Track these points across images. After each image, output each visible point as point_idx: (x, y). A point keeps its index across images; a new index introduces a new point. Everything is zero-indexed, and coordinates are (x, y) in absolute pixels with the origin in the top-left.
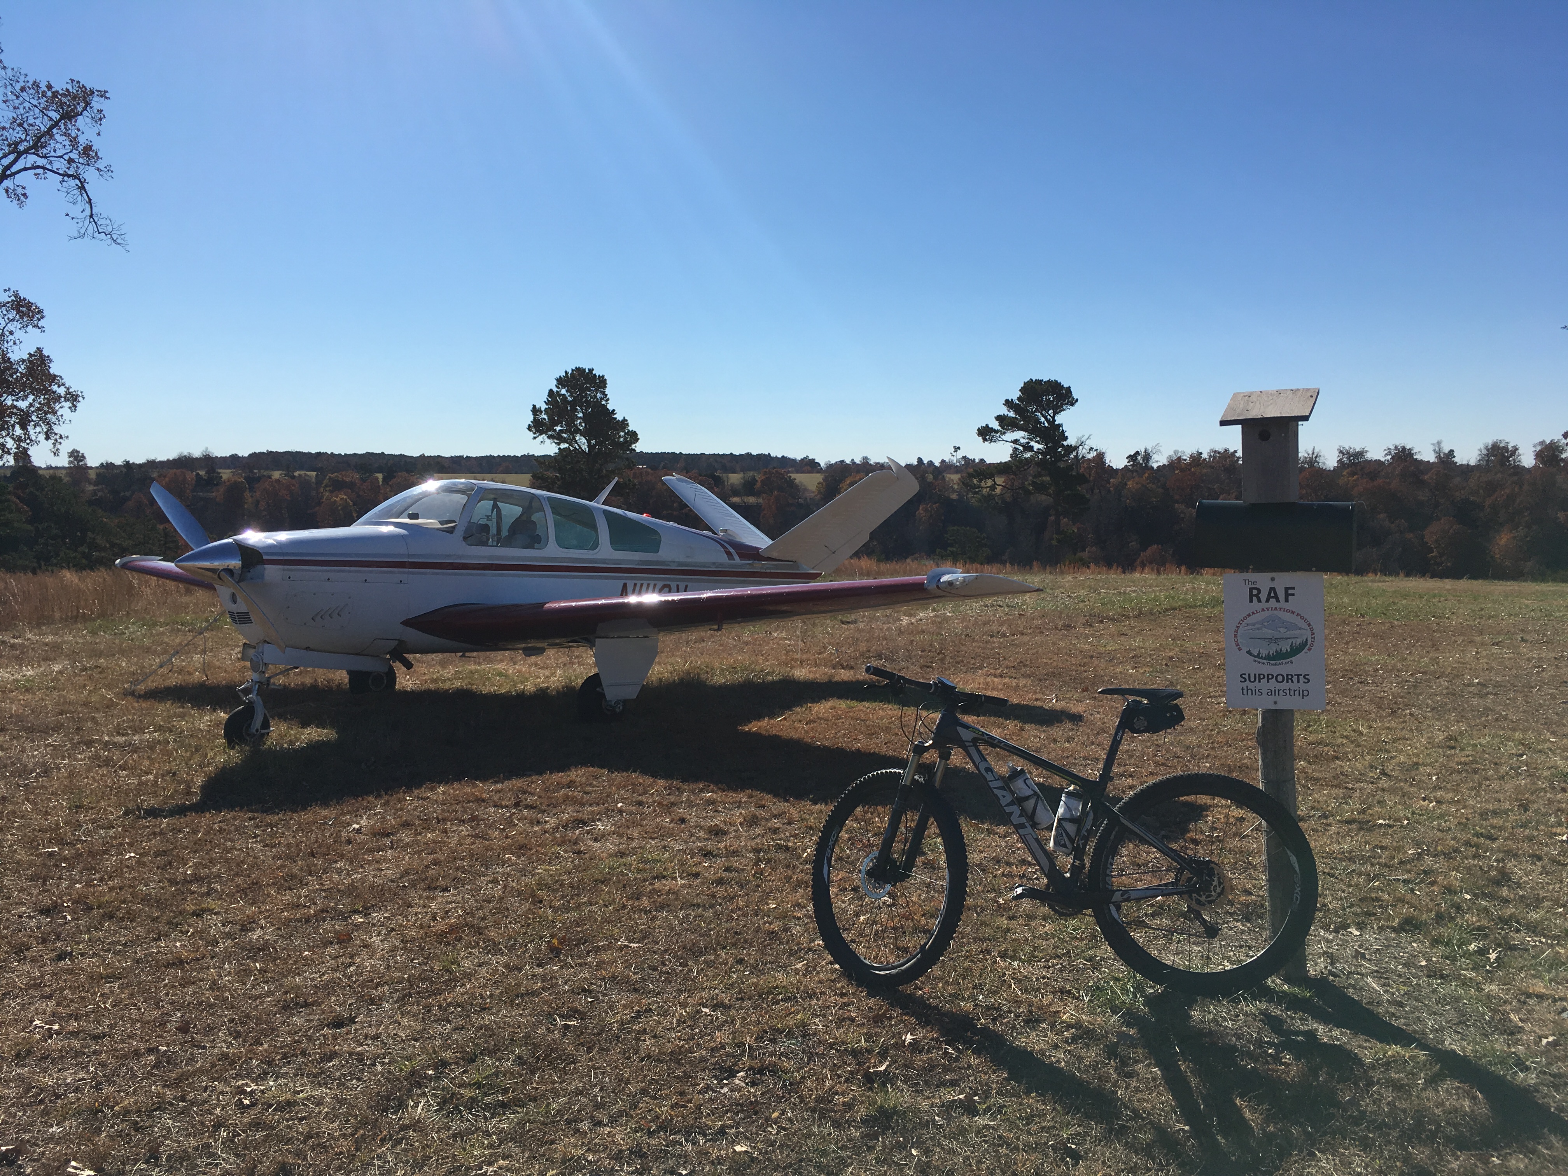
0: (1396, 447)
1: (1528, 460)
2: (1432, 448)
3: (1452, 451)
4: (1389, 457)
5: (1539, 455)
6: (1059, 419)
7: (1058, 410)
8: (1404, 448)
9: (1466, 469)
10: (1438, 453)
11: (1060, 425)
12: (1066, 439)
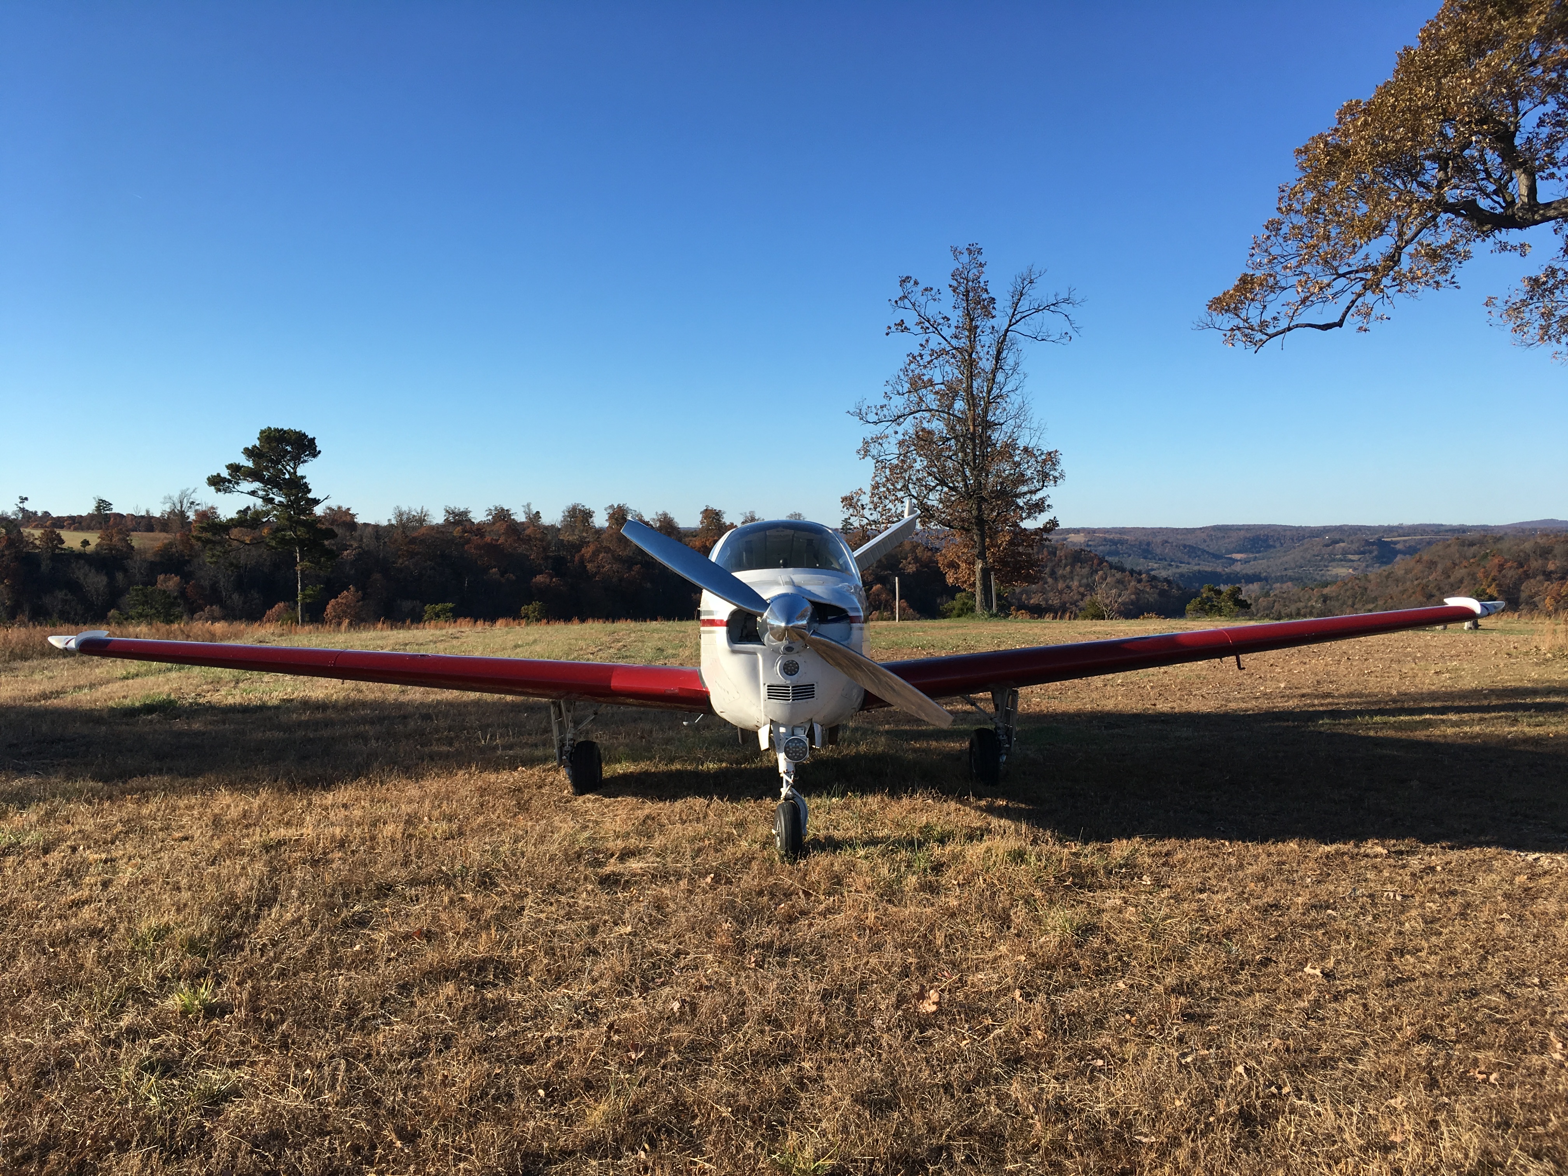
0: (496, 509)
1: (600, 520)
2: (523, 509)
3: (538, 512)
4: (490, 517)
5: (612, 517)
6: (300, 471)
7: (297, 460)
8: (503, 510)
9: (552, 529)
10: (528, 514)
11: (303, 477)
12: (309, 491)
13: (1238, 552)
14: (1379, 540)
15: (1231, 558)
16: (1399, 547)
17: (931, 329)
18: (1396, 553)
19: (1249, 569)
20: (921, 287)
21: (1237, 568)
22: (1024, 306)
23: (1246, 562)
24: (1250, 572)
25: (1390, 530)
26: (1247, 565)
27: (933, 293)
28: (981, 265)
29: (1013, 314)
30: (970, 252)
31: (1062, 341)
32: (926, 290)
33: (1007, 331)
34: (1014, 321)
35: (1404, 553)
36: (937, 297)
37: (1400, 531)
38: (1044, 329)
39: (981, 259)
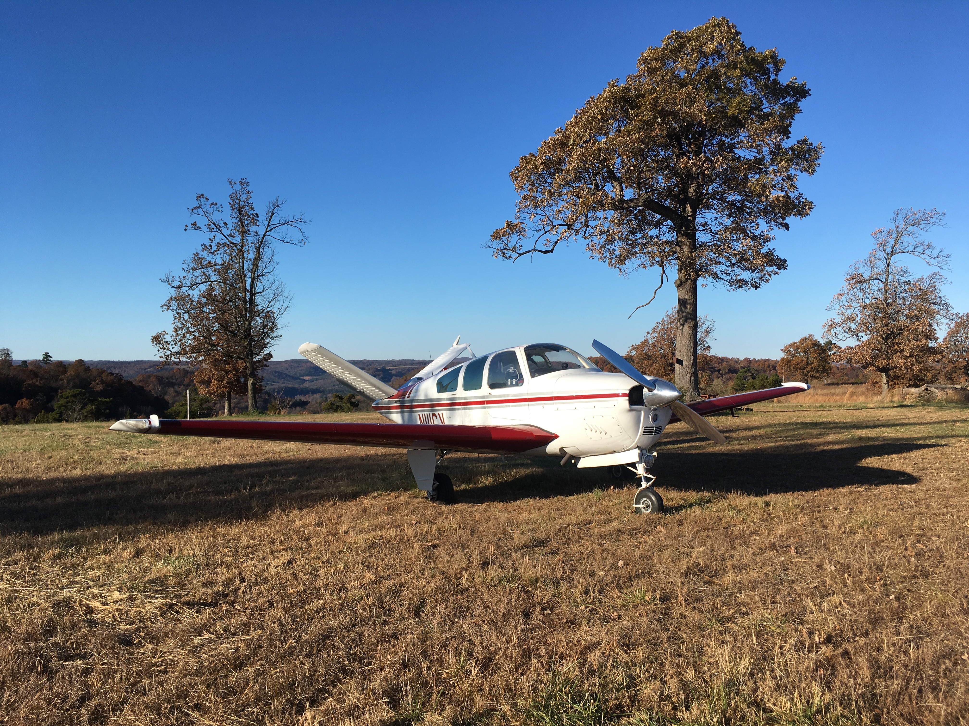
13: (307, 375)
14: (383, 368)
15: (303, 379)
16: (393, 372)
17: (216, 229)
18: (392, 375)
19: (313, 386)
20: (209, 203)
21: (307, 385)
22: (275, 220)
23: (312, 381)
24: (315, 387)
25: (388, 362)
26: (312, 383)
27: (217, 206)
28: (248, 192)
29: (268, 225)
30: (242, 184)
31: (300, 244)
32: (212, 204)
33: (264, 235)
34: (269, 229)
35: (396, 376)
36: (221, 209)
37: (394, 363)
38: (288, 236)
39: (249, 189)
